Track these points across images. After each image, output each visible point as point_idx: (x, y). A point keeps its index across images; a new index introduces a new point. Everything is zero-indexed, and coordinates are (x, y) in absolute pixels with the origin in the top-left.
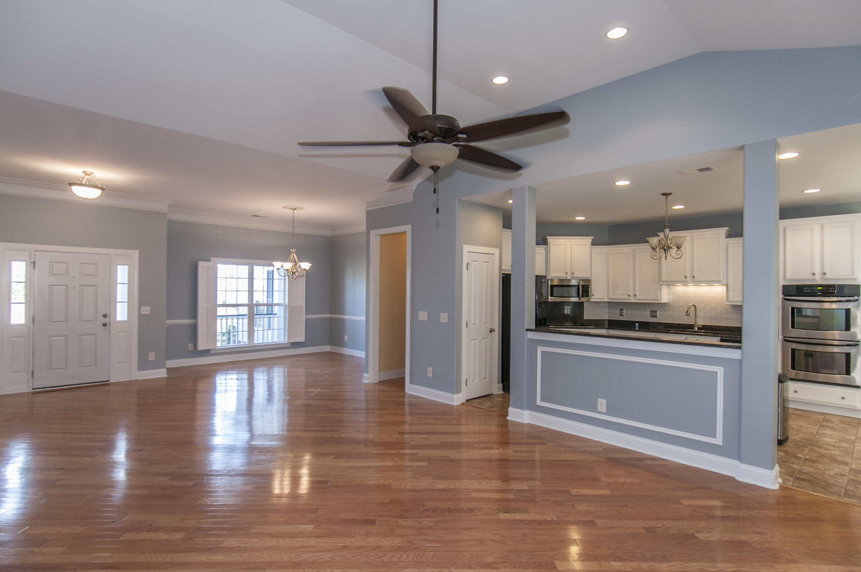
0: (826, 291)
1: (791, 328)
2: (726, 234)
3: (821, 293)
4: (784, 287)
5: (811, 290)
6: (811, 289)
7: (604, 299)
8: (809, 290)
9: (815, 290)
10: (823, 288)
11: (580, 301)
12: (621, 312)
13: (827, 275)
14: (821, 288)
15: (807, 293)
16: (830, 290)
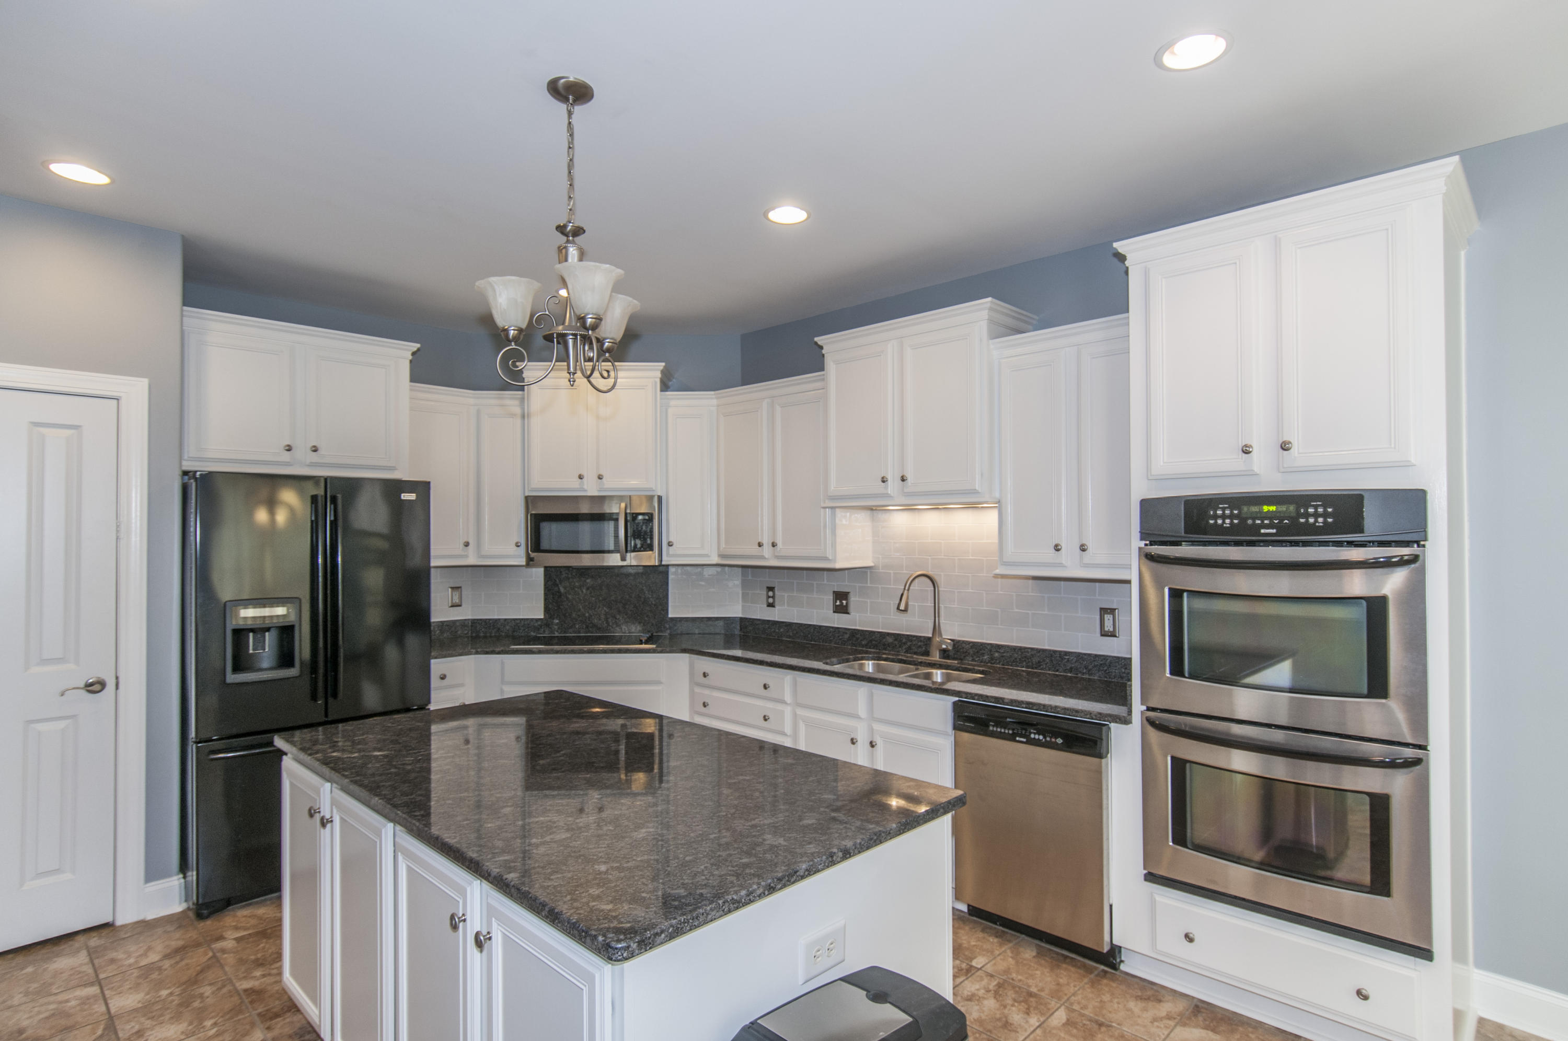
0: (1294, 520)
1: (1171, 673)
2: (991, 321)
3: (1274, 531)
4: (1147, 506)
5: (1237, 517)
6: (1236, 512)
7: (707, 556)
8: (1231, 517)
9: (1254, 519)
10: (1283, 508)
11: (624, 563)
12: (769, 597)
13: (1294, 451)
14: (1273, 508)
15: (1220, 530)
16: (1307, 515)
